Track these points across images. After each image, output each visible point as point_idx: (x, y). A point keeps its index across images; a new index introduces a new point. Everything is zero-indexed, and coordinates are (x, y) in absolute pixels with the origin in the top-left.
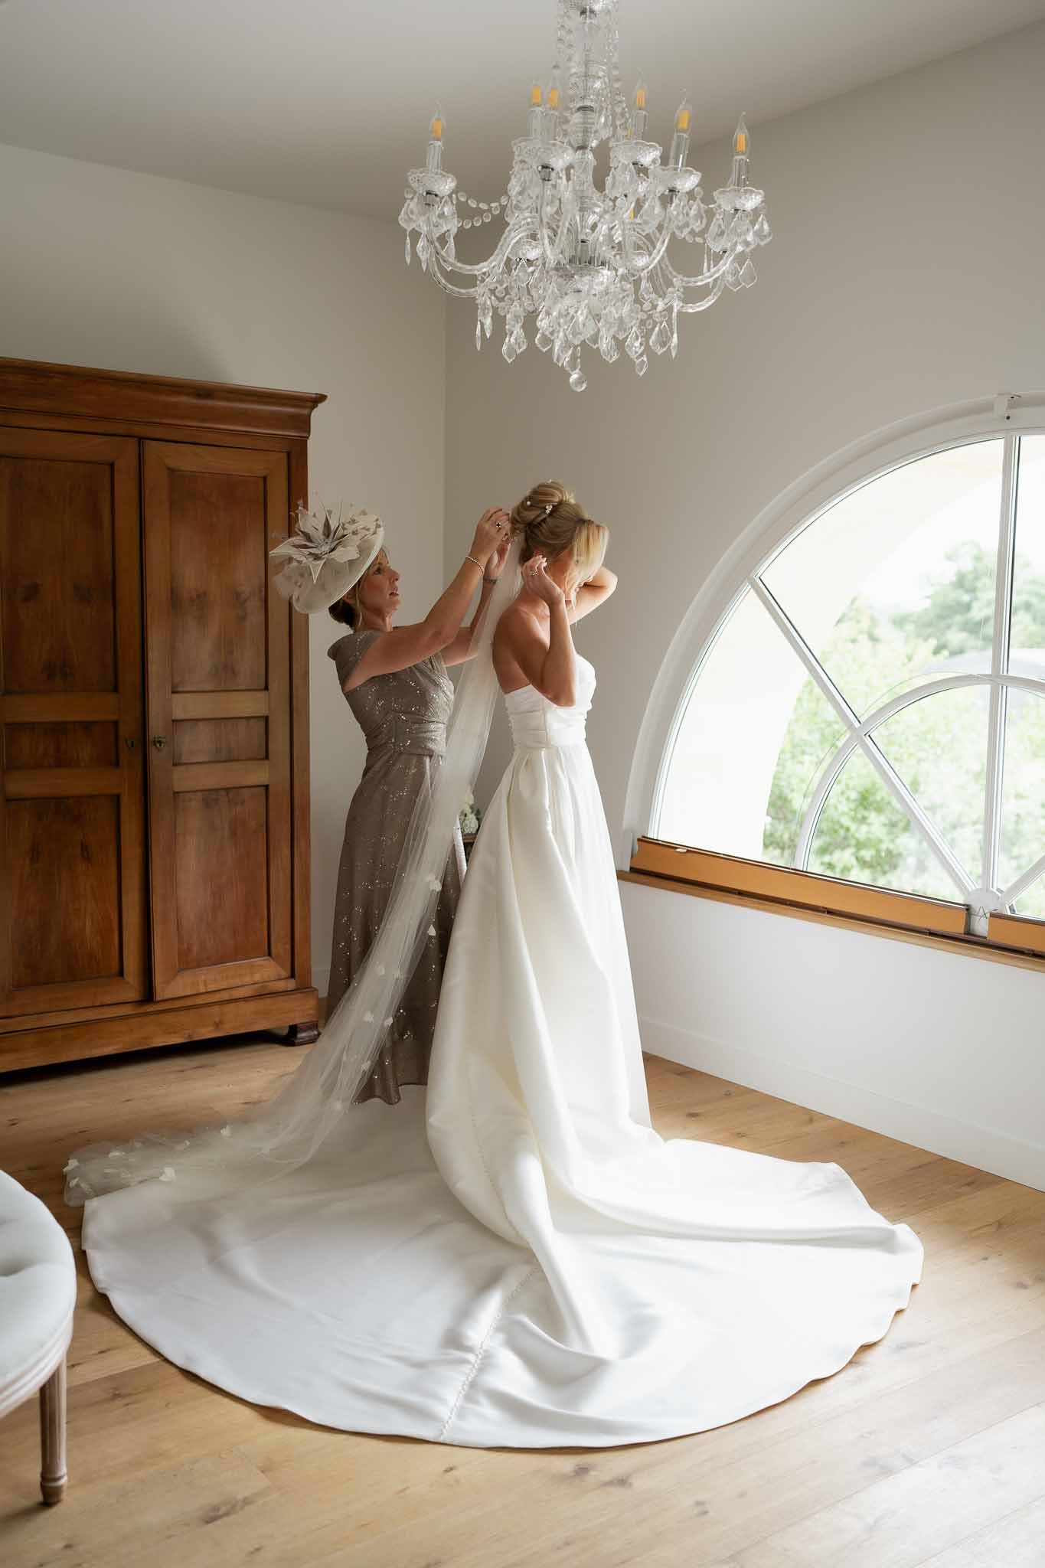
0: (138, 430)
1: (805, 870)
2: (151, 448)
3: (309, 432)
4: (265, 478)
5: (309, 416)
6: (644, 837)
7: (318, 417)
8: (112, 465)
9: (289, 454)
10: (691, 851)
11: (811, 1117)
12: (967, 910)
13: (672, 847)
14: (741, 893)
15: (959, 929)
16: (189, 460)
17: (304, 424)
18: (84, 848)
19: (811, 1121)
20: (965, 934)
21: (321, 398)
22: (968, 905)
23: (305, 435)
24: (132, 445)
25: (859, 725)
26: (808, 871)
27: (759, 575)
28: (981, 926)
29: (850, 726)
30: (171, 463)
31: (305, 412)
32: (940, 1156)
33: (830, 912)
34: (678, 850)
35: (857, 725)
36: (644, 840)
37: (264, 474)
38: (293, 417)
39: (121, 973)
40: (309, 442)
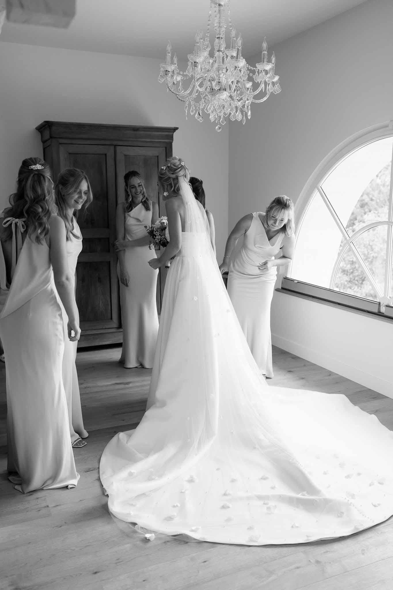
0: (115, 143)
1: (333, 289)
2: (118, 148)
3: (173, 140)
4: (158, 156)
5: (173, 135)
6: (286, 277)
7: (176, 135)
8: (106, 155)
9: (166, 148)
10: (299, 282)
11: (330, 373)
12: (379, 304)
13: (293, 280)
14: (313, 297)
15: (376, 311)
16: (132, 152)
17: (172, 138)
18: (99, 278)
19: (330, 375)
20: (378, 312)
21: (177, 128)
22: (380, 302)
23: (172, 141)
24: (112, 148)
25: (349, 238)
26: (334, 290)
27: (320, 185)
28: (383, 310)
29: (346, 239)
30: (126, 153)
31: (171, 134)
32: (369, 389)
33: (339, 304)
34: (295, 282)
35: (348, 238)
36: (286, 278)
37: (158, 155)
38: (167, 136)
39: (112, 319)
40: (173, 144)
